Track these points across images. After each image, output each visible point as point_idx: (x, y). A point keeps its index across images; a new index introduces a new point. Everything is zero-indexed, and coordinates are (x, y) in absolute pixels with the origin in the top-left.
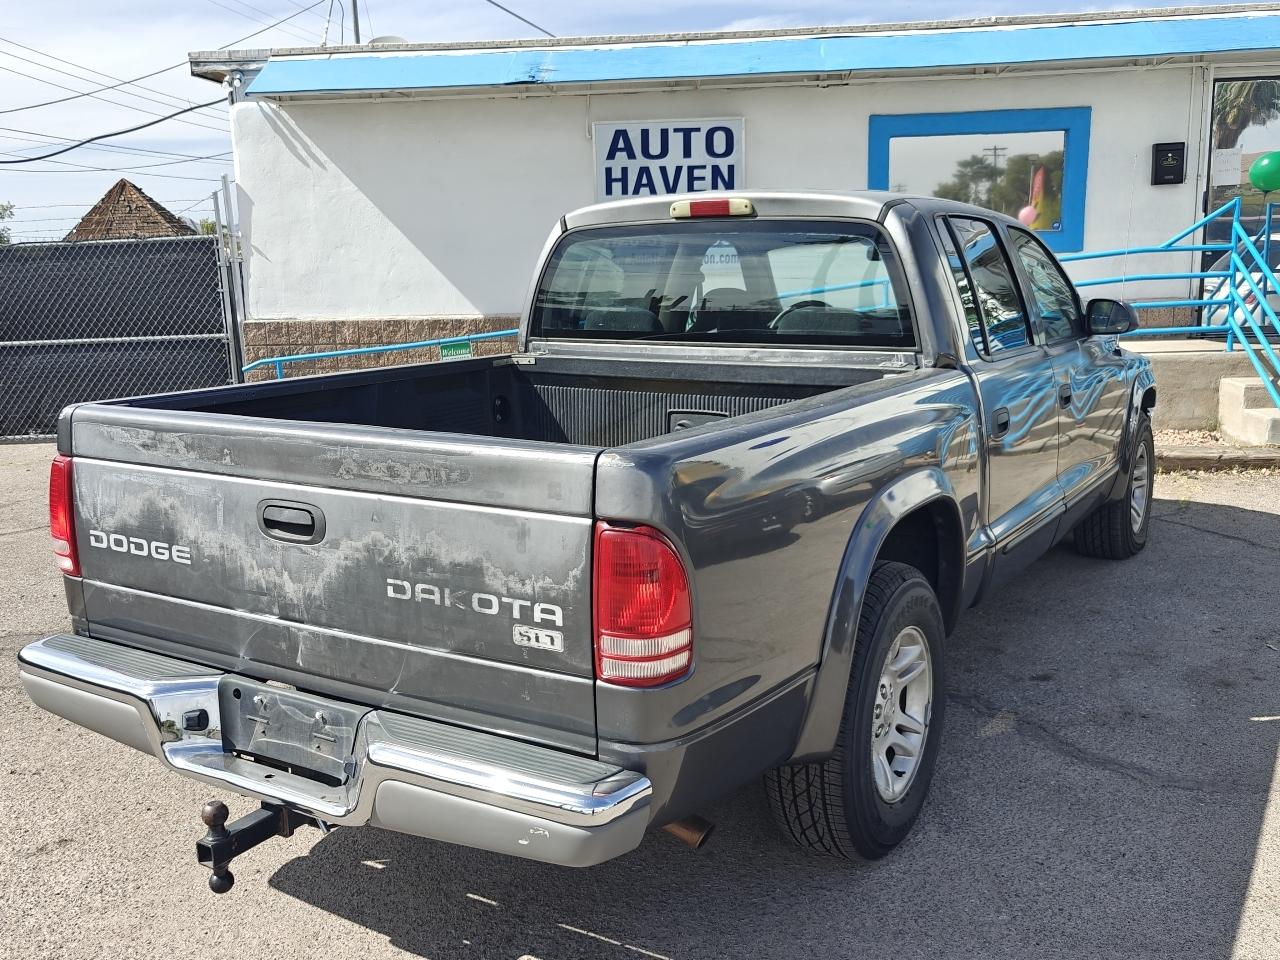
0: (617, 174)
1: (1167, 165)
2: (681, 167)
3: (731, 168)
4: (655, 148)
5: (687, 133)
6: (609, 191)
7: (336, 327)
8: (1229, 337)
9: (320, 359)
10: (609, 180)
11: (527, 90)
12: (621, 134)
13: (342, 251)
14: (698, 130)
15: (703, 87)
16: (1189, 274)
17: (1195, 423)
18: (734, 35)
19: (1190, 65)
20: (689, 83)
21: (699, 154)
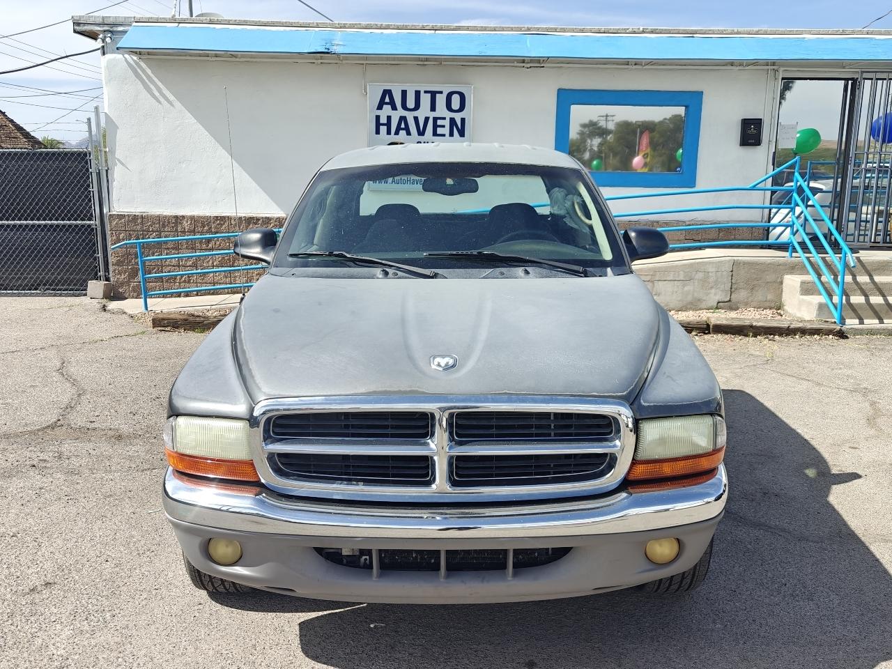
0: (383, 120)
1: (751, 133)
2: (429, 118)
3: (463, 120)
4: (411, 103)
5: (433, 94)
6: (378, 132)
7: (178, 219)
8: (790, 248)
9: (166, 242)
10: (378, 124)
11: (321, 58)
12: (387, 92)
13: (184, 165)
14: (441, 92)
15: (445, 63)
16: (762, 205)
17: (767, 304)
18: (468, 28)
19: (767, 67)
20: (435, 60)
21: (441, 110)
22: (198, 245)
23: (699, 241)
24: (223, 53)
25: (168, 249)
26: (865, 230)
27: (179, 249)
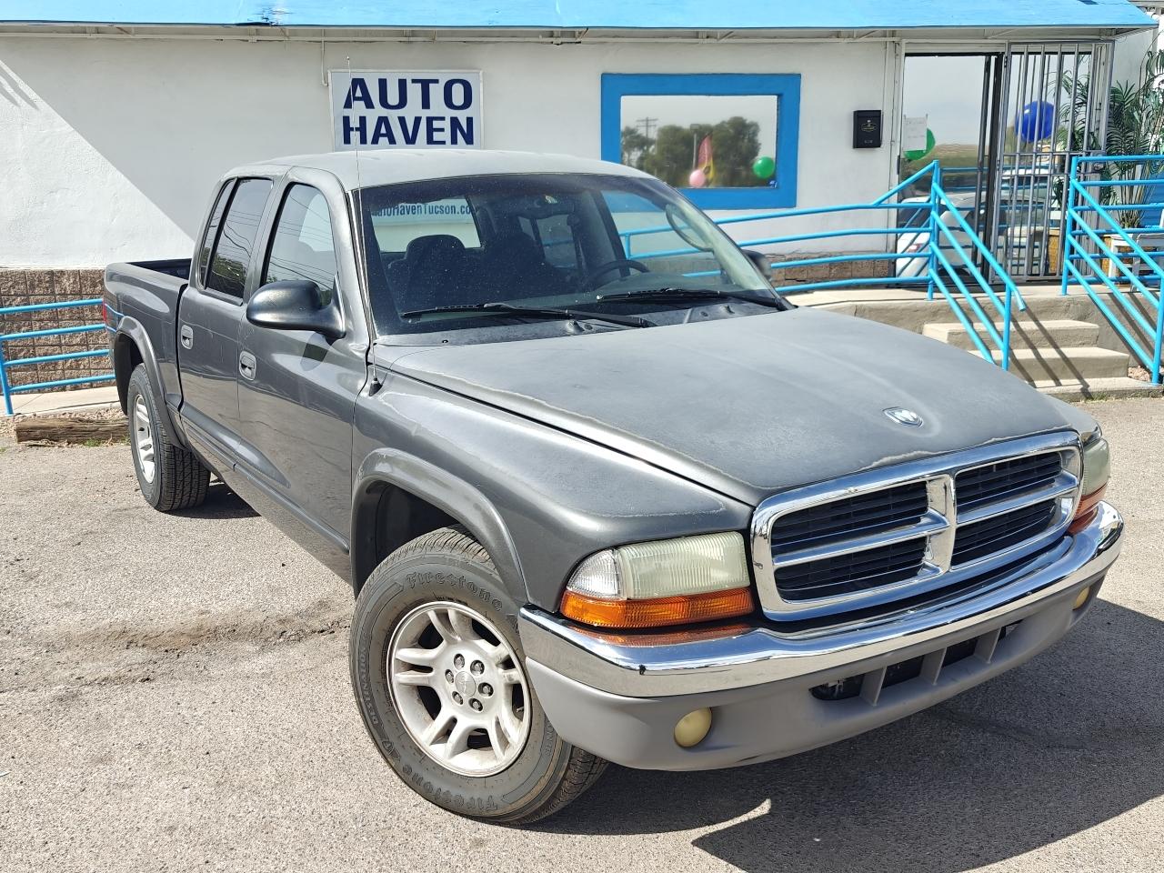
0: (355, 123)
1: (867, 130)
2: (420, 118)
3: (470, 120)
4: (393, 98)
5: (425, 85)
6: (347, 140)
7: (54, 277)
8: (930, 287)
9: (38, 311)
10: (347, 129)
11: (258, 33)
12: (358, 83)
13: (58, 196)
14: (436, 81)
15: (441, 39)
16: (886, 230)
19: (884, 39)
20: (426, 34)
21: (438, 106)
22: (88, 313)
23: (804, 281)
24: (106, 25)
25: (42, 320)
26: (1019, 259)
27: (58, 320)
